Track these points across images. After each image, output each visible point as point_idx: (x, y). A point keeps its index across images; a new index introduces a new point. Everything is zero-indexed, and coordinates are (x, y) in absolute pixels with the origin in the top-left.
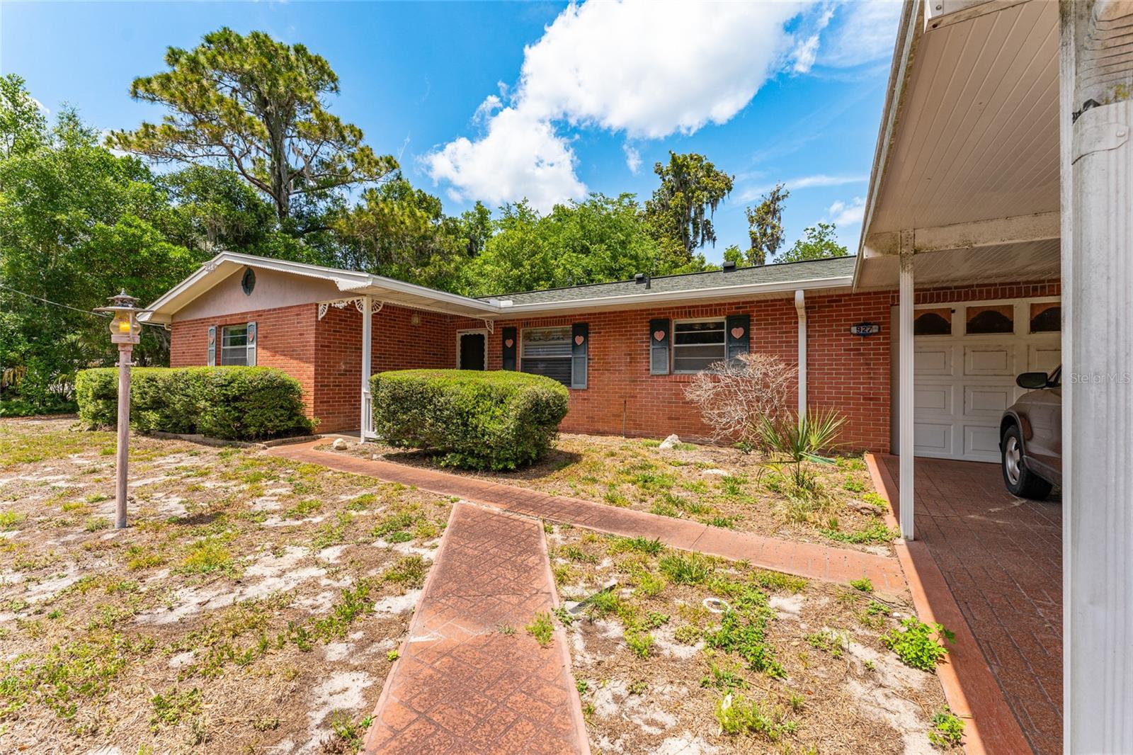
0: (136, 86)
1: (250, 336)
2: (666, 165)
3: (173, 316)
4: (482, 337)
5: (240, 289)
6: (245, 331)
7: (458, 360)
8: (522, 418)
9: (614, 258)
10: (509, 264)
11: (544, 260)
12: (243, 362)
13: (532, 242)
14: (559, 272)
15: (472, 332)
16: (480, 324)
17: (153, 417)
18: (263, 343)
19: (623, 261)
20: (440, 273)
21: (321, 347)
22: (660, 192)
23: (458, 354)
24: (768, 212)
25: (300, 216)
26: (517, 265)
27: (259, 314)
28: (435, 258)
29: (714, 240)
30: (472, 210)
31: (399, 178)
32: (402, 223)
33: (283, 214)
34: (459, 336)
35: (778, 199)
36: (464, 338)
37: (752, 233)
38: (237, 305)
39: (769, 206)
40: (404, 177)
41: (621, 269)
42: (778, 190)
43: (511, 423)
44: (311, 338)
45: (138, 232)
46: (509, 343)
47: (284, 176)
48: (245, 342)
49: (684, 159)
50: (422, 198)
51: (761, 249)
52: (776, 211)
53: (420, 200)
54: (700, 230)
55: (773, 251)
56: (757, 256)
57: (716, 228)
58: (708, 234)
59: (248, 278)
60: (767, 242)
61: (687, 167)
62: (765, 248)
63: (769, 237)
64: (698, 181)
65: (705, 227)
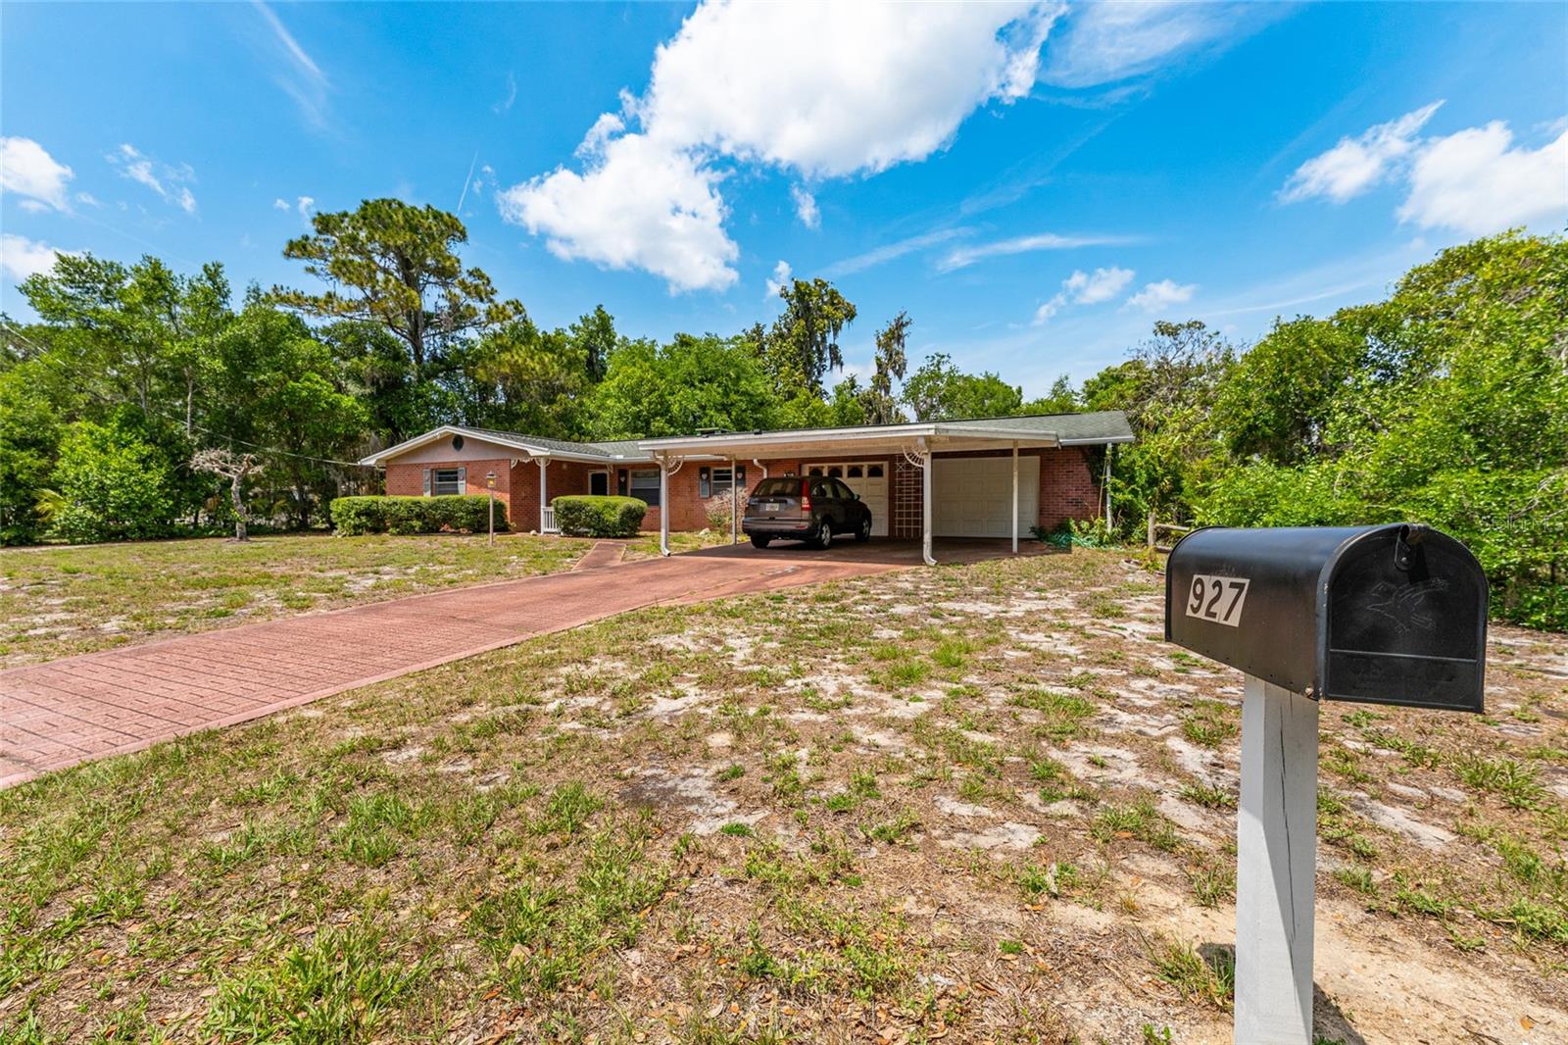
0: (291, 249)
1: (460, 475)
2: (791, 291)
3: (388, 461)
4: (605, 475)
5: (452, 447)
6: (456, 473)
7: (590, 489)
8: (623, 515)
9: (726, 394)
10: (629, 402)
11: (661, 396)
12: (456, 492)
13: (649, 381)
14: (675, 408)
15: (598, 471)
16: (604, 467)
17: (417, 524)
18: (471, 480)
19: (734, 397)
20: (565, 409)
21: (513, 483)
22: (786, 317)
23: (590, 486)
24: (894, 337)
25: (434, 357)
26: (636, 402)
27: (468, 463)
29: (842, 365)
30: (592, 315)
31: (524, 321)
32: (533, 369)
33: (419, 359)
34: (590, 474)
35: (903, 325)
36: (593, 476)
37: (878, 359)
38: (448, 457)
39: (893, 333)
40: (528, 318)
41: (732, 404)
42: (902, 317)
43: (618, 517)
44: (507, 479)
45: (317, 387)
46: (623, 479)
47: (420, 322)
48: (456, 479)
49: (808, 286)
50: (547, 340)
51: (886, 375)
52: (899, 339)
53: (546, 342)
54: (827, 354)
55: (900, 377)
56: (882, 382)
57: (843, 352)
58: (836, 359)
59: (458, 442)
60: (893, 368)
61: (810, 295)
62: (891, 373)
63: (895, 362)
64: (820, 309)
65: (834, 349)
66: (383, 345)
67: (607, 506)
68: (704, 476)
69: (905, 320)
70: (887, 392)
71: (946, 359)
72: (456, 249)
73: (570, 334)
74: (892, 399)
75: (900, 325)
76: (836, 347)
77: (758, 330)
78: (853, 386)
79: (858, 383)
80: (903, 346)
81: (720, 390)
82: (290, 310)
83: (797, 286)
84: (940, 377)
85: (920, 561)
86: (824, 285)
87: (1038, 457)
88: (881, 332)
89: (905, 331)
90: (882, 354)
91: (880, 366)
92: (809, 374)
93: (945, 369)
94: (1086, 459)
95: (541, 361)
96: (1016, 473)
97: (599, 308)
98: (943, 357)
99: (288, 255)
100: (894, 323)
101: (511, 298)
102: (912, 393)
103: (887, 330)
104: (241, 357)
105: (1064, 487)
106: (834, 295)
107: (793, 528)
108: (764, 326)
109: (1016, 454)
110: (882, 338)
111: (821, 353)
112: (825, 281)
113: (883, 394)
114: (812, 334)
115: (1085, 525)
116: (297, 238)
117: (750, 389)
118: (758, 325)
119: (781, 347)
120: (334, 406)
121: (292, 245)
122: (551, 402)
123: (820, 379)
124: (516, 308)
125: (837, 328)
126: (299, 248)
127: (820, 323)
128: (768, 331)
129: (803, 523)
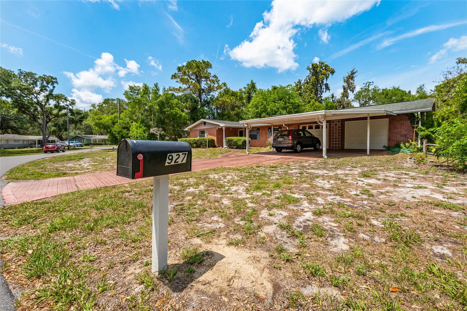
0: (172, 77)
2: (311, 67)
3: (190, 129)
4: (243, 131)
5: (203, 125)
6: (204, 131)
7: (239, 135)
9: (285, 104)
10: (255, 109)
11: (265, 106)
12: (205, 137)
13: (261, 102)
14: (269, 110)
15: (241, 130)
16: (242, 128)
17: (195, 145)
18: (207, 133)
19: (288, 105)
20: (237, 112)
21: (217, 134)
22: (309, 76)
23: (239, 134)
24: (350, 78)
25: (204, 101)
26: (257, 108)
27: (207, 129)
28: (236, 109)
29: (329, 90)
30: (250, 83)
31: (227, 88)
32: (228, 102)
33: (201, 101)
34: (239, 131)
36: (240, 131)
37: (344, 86)
38: (203, 127)
39: (350, 76)
40: (228, 88)
41: (287, 107)
42: (353, 70)
43: (241, 143)
44: (216, 133)
45: (177, 111)
47: (201, 91)
48: (204, 133)
49: (316, 64)
50: (233, 92)
51: (347, 92)
52: (352, 78)
53: (232, 93)
54: (324, 87)
55: (353, 92)
56: (345, 94)
57: (330, 86)
58: (327, 88)
59: (205, 123)
60: (350, 89)
61: (317, 67)
62: (349, 91)
63: (350, 87)
64: (321, 72)
65: (327, 85)
66: (192, 99)
67: (238, 140)
68: (270, 130)
69: (354, 71)
70: (347, 98)
71: (372, 83)
72: (209, 70)
73: (244, 90)
74: (349, 100)
75: (353, 73)
76: (327, 84)
77: (300, 82)
78: (333, 97)
79: (335, 96)
80: (354, 81)
81: (283, 103)
82: (172, 92)
83: (313, 65)
84: (369, 91)
85: (322, 157)
86: (323, 63)
87: (388, 119)
88: (345, 77)
89: (355, 75)
90: (345, 85)
91: (344, 89)
92: (316, 94)
93: (371, 87)
94: (410, 119)
95: (230, 99)
96: (369, 126)
97: (252, 81)
98: (370, 83)
99: (172, 78)
100: (350, 73)
101: (223, 82)
102: (358, 97)
103: (347, 76)
104: (162, 105)
105: (399, 130)
106: (326, 66)
107: (286, 146)
108: (302, 80)
109: (369, 119)
110: (345, 79)
111: (321, 87)
112: (323, 62)
113: (346, 98)
114: (318, 80)
115: (407, 144)
116: (173, 74)
117: (293, 102)
118: (299, 80)
119: (306, 86)
120: (181, 116)
121: (173, 76)
122: (234, 110)
123: (321, 96)
124: (224, 85)
125: (327, 78)
126: (174, 77)
127: (321, 77)
128: (302, 82)
129: (289, 144)
